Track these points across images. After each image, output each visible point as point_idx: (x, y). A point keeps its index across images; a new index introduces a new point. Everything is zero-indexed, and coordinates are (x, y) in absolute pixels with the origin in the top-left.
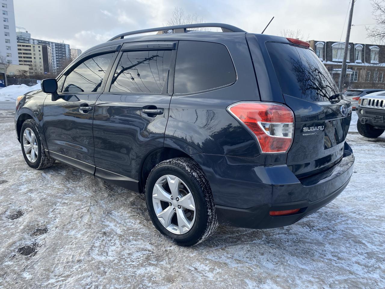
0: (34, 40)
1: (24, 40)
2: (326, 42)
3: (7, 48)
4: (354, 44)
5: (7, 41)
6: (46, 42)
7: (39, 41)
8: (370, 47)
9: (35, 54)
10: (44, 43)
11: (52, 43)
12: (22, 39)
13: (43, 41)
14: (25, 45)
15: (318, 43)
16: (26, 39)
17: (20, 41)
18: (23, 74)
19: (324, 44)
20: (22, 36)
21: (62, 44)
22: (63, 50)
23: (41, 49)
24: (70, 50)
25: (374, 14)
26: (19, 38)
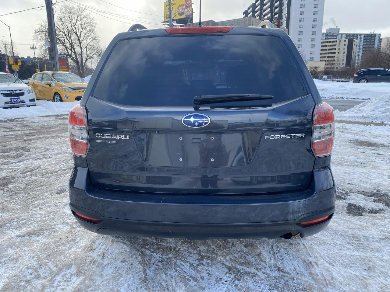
0: (342, 34)
1: (333, 36)
3: (312, 46)
5: (313, 40)
6: (354, 34)
7: (347, 35)
9: (339, 49)
10: (352, 36)
11: (361, 35)
12: (330, 36)
13: (351, 34)
14: (331, 41)
16: (334, 35)
17: (329, 38)
18: (313, 70)
20: (331, 32)
21: (372, 35)
22: (372, 41)
23: (346, 43)
24: (381, 39)
26: (328, 35)
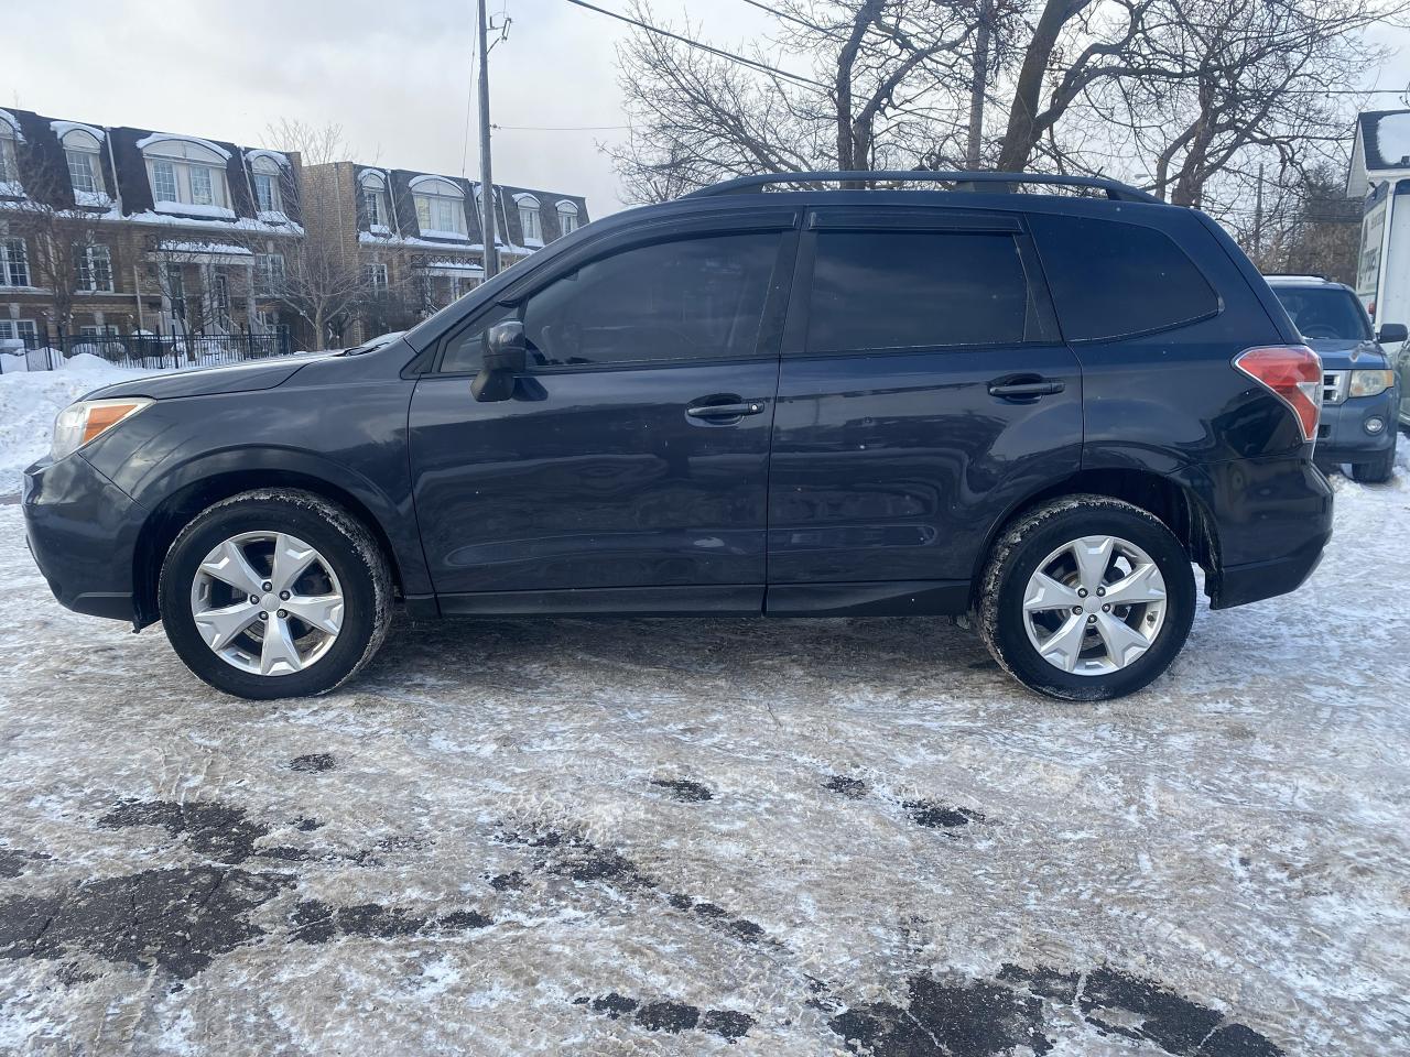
2: (389, 172)
4: (471, 185)
8: (516, 197)
15: (365, 172)
19: (386, 180)
25: (628, 108)
